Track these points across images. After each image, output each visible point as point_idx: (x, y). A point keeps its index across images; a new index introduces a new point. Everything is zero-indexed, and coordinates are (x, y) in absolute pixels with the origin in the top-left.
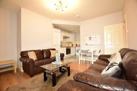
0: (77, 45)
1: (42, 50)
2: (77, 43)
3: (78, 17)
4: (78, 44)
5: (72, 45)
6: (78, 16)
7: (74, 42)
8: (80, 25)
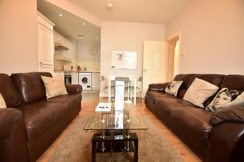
0: (79, 68)
1: (13, 76)
2: (79, 65)
3: (109, 8)
4: (81, 67)
5: (72, 68)
6: (110, 5)
7: (73, 61)
8: (102, 26)
